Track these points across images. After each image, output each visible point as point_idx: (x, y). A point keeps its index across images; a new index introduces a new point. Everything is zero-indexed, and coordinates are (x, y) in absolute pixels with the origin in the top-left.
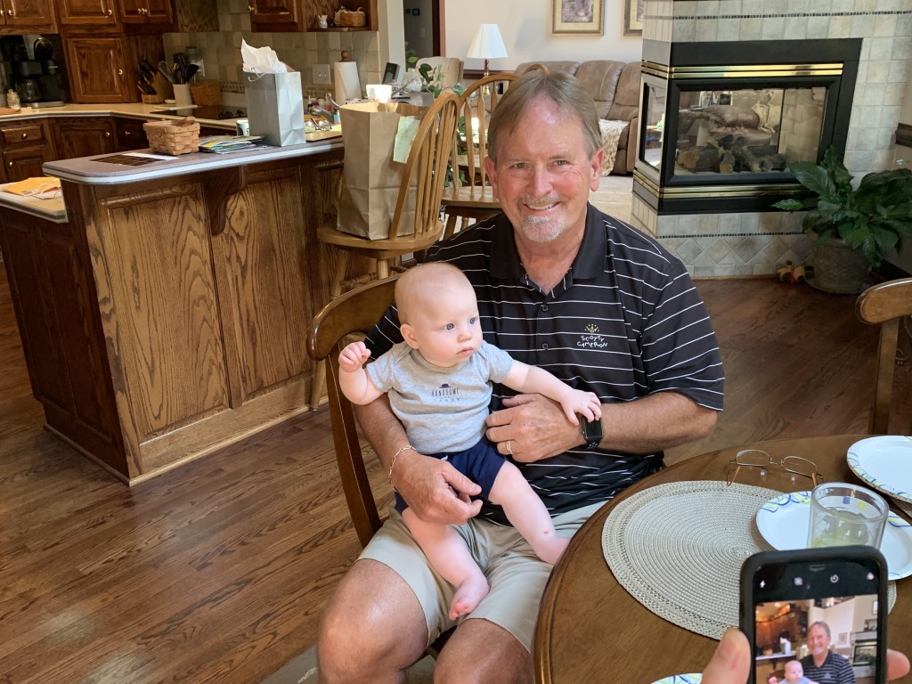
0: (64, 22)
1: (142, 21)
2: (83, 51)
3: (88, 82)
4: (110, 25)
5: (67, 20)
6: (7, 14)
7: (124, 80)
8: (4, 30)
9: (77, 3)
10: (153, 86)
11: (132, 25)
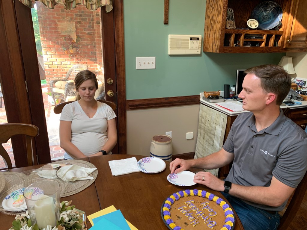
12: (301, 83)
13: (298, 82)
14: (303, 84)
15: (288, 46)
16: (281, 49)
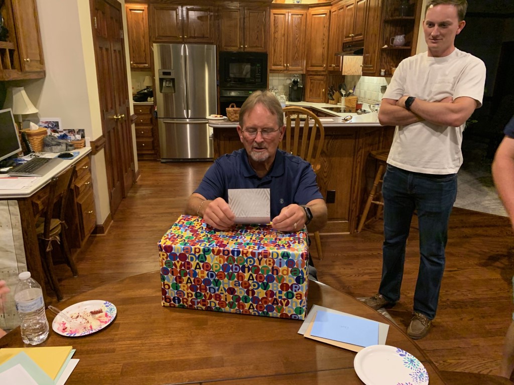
0: (308, 69)
1: (332, 70)
2: (312, 81)
3: (311, 93)
4: (323, 71)
5: (310, 68)
6: (287, 66)
7: (325, 94)
8: (285, 72)
9: (314, 62)
10: (333, 97)
11: (330, 71)
12: (50, 125)
13: (46, 125)
14: (55, 126)
15: (27, 69)
16: (20, 73)
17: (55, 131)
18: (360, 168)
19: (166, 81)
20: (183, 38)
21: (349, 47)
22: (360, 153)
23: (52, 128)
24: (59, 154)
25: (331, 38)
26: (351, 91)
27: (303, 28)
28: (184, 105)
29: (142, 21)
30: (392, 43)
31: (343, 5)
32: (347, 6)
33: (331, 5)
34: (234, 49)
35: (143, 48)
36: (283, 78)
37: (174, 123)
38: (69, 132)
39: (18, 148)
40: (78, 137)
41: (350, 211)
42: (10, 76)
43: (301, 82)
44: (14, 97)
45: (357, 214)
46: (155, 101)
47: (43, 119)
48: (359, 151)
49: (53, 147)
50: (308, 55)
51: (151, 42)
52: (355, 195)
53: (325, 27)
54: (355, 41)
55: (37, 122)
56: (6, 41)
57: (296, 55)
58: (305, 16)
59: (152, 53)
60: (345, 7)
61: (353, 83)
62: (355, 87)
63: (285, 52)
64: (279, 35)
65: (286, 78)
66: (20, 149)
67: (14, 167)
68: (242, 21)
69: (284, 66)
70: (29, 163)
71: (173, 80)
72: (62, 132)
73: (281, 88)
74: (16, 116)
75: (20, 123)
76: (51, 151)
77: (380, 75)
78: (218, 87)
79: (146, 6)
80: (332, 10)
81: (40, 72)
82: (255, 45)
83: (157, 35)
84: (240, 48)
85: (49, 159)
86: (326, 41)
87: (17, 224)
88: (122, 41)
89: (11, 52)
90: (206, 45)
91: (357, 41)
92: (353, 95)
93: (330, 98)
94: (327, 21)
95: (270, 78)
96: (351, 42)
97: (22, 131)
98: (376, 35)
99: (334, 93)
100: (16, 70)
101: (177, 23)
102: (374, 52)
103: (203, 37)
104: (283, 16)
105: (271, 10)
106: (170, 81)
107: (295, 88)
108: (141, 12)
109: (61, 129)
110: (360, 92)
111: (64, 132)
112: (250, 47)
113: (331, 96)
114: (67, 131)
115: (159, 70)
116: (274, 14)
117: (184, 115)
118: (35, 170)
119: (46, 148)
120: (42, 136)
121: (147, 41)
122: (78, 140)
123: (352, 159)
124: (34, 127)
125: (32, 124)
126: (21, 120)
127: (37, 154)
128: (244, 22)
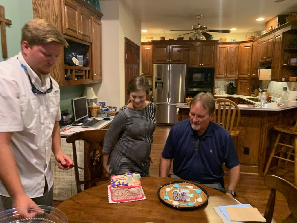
1: (253, 77)
2: (241, 83)
3: (241, 90)
4: (248, 78)
5: (240, 76)
6: (226, 75)
7: (249, 90)
8: (225, 78)
9: (242, 73)
10: (254, 92)
11: (253, 78)
12: (101, 104)
13: (100, 104)
14: (103, 105)
15: (95, 78)
16: (91, 80)
17: (103, 107)
18: (265, 135)
19: (159, 83)
20: (169, 61)
21: (264, 64)
22: (265, 126)
23: (102, 106)
24: (104, 118)
25: (253, 60)
26: (265, 89)
27: (236, 54)
28: (167, 95)
29: (150, 53)
30: (289, 63)
31: (260, 42)
32: (262, 42)
33: (253, 42)
34: (196, 66)
35: (149, 67)
36: (224, 81)
37: (161, 105)
38: (109, 108)
39: (87, 114)
40: (114, 110)
41: (259, 161)
42: (87, 82)
43: (235, 83)
44: (88, 91)
45: (264, 163)
46: (152, 93)
47: (99, 101)
48: (264, 125)
49: (102, 115)
50: (239, 69)
51: (153, 63)
52: (262, 151)
53: (249, 53)
54: (267, 61)
55: (96, 103)
56: (87, 67)
57: (232, 69)
58: (237, 48)
59: (153, 69)
60: (261, 42)
61: (267, 84)
62: (268, 87)
63: (225, 67)
64: (222, 58)
65: (226, 81)
66: (88, 115)
67: (84, 123)
68: (201, 51)
69: (224, 75)
70: (91, 122)
71: (162, 83)
72: (106, 107)
73: (222, 87)
74: (88, 100)
75: (89, 103)
76: (101, 116)
77: (282, 81)
78: (186, 86)
79: (152, 46)
80: (254, 44)
81: (100, 80)
82: (208, 64)
83: (156, 60)
84: (200, 65)
85: (100, 120)
86: (250, 61)
87: (82, 150)
88: (139, 64)
89: (89, 71)
90: (181, 65)
91: (268, 61)
92: (267, 92)
93: (252, 93)
94: (251, 50)
95: (216, 81)
96: (264, 62)
97: (89, 106)
98: (279, 58)
99: (254, 90)
100: (90, 79)
101: (167, 54)
102: (278, 68)
103: (180, 61)
104: (224, 48)
105: (218, 45)
106: (161, 83)
107: (231, 87)
108: (149, 49)
109: (106, 106)
110: (271, 90)
111: (108, 108)
112: (205, 65)
113: (253, 92)
114: (109, 107)
115: (156, 77)
116: (220, 47)
117: (167, 101)
118: (93, 125)
119: (99, 115)
120: (97, 109)
121: (151, 63)
122: (114, 112)
123: (259, 129)
124: (95, 105)
125: (94, 103)
126: (89, 102)
127: (94, 118)
128: (202, 52)
